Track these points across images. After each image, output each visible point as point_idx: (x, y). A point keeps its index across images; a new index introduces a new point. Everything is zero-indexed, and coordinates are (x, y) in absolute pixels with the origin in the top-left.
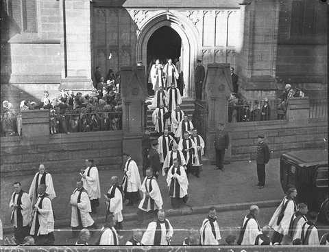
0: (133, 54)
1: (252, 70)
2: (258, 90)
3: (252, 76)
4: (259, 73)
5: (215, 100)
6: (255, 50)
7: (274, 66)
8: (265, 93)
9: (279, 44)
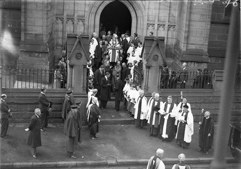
0: (86, 23)
1: (187, 44)
2: (191, 62)
3: (187, 49)
4: (193, 47)
5: (149, 68)
6: (192, 27)
7: (207, 42)
8: (198, 64)
9: (212, 23)
